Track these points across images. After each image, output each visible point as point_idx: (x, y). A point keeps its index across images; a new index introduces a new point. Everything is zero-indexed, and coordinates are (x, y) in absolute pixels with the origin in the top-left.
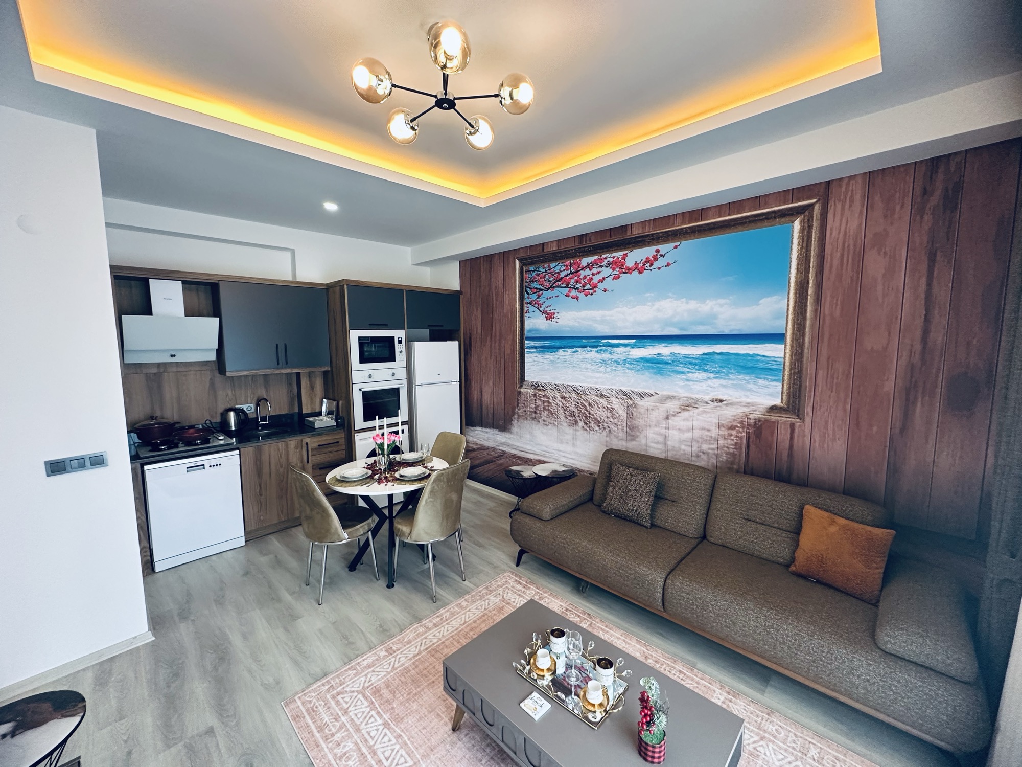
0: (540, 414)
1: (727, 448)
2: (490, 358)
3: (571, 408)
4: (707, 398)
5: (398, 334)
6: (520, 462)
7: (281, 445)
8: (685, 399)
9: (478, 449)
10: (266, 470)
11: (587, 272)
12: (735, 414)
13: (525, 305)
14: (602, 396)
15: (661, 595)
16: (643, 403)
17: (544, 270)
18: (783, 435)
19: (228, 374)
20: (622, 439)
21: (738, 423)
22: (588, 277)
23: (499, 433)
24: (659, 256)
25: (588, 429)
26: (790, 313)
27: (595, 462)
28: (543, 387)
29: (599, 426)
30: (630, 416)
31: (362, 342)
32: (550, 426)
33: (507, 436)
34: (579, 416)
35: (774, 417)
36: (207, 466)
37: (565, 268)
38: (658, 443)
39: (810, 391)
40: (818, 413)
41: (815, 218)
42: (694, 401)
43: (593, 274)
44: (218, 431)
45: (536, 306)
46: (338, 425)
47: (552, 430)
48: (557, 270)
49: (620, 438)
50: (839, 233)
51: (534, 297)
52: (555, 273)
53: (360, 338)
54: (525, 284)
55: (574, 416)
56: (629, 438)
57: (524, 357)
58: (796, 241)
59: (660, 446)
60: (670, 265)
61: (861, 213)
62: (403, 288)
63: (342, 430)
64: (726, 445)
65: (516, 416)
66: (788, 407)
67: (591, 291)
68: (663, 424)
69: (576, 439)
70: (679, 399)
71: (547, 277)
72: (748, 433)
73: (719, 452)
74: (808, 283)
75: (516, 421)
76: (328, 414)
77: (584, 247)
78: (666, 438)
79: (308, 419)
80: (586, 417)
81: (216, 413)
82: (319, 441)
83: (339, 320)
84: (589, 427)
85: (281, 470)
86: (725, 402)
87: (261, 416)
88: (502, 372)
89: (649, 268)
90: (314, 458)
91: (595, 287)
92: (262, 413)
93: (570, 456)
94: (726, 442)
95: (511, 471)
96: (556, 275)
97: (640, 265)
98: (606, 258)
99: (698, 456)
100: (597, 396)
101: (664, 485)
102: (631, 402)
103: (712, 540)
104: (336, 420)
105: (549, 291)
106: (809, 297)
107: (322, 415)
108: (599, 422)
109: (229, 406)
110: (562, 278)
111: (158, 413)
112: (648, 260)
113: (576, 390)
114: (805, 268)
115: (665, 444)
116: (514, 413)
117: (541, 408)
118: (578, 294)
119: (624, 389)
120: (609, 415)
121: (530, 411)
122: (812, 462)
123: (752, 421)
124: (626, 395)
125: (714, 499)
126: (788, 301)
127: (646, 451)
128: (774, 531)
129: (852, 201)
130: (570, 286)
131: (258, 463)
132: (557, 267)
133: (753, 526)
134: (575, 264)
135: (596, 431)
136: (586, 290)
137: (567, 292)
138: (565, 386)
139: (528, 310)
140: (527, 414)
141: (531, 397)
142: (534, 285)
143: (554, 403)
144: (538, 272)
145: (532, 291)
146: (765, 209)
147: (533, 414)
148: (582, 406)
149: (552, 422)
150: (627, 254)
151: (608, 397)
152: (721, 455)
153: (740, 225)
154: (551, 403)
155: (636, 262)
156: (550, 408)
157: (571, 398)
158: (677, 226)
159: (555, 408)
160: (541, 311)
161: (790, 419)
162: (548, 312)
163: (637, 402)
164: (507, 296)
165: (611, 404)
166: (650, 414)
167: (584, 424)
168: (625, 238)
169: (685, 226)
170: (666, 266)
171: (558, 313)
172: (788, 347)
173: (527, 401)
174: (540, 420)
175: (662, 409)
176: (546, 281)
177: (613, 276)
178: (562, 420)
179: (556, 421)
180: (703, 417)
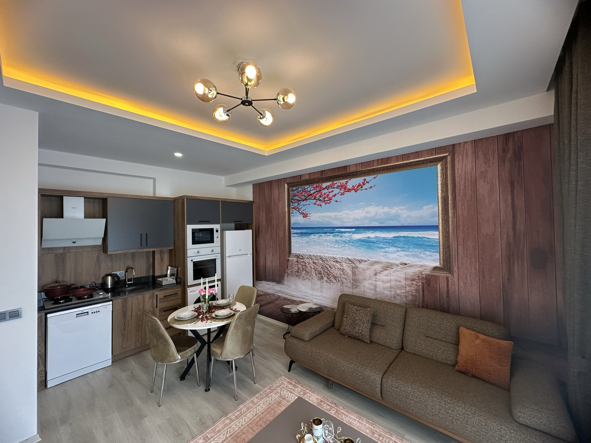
0: (300, 273)
1: (411, 292)
2: (271, 240)
3: (319, 269)
4: (398, 262)
5: (216, 227)
6: (289, 303)
7: (140, 297)
8: (385, 263)
9: (264, 295)
10: (129, 314)
11: (326, 191)
12: (414, 271)
13: (291, 209)
14: (337, 262)
15: (380, 389)
16: (362, 266)
17: (301, 190)
18: (443, 284)
19: (109, 253)
20: (350, 288)
21: (417, 277)
22: (326, 194)
23: (277, 285)
24: (365, 183)
25: (329, 282)
26: (440, 214)
27: (334, 302)
28: (302, 256)
29: (336, 280)
30: (354, 274)
31: (194, 231)
32: (307, 280)
33: (281, 286)
34: (324, 274)
35: (437, 273)
36: (90, 313)
37: (313, 189)
38: (371, 289)
39: (455, 258)
40: (461, 270)
41: (448, 163)
42: (390, 265)
43: (329, 192)
44: (100, 289)
45: (297, 209)
46: (177, 283)
47: (308, 283)
48: (309, 189)
49: (348, 287)
50: (462, 171)
51: (296, 205)
52: (308, 192)
53: (193, 230)
54: (290, 197)
55: (321, 274)
56: (354, 287)
57: (291, 239)
58: (439, 175)
59: (372, 292)
60: (372, 187)
61: (472, 161)
62: (220, 200)
63: (180, 286)
64: (411, 290)
65: (286, 274)
66: (444, 267)
67: (328, 202)
68: (373, 278)
69: (322, 287)
70: (382, 263)
71: (303, 193)
72: (423, 283)
73: (407, 294)
74: (448, 198)
75: (286, 277)
76: (171, 276)
77: (324, 177)
78: (375, 286)
79: (158, 279)
80: (328, 274)
81: (99, 277)
82: (165, 293)
83: (180, 219)
84: (330, 281)
85: (139, 313)
86: (408, 265)
87: (128, 278)
88: (278, 248)
89: (360, 189)
90: (161, 304)
91: (331, 199)
92: (129, 276)
93: (319, 299)
94: (410, 288)
95: (284, 308)
96: (308, 193)
97: (356, 187)
98: (336, 183)
99: (395, 297)
100: (334, 262)
101: (376, 316)
102: (354, 265)
103: (407, 350)
104: (176, 280)
105: (305, 201)
106: (449, 206)
107: (167, 277)
108: (336, 277)
109: (108, 273)
110: (312, 194)
111: (61, 279)
112: (359, 185)
113: (321, 258)
114: (446, 190)
115: (375, 290)
116: (285, 272)
117: (301, 269)
118: (321, 203)
119: (350, 258)
120: (342, 273)
121: (295, 271)
122: (461, 299)
123: (424, 276)
124: (351, 261)
125: (406, 324)
126: (438, 207)
127: (364, 294)
128: (443, 343)
129: (467, 155)
130: (316, 198)
131: (124, 309)
132: (308, 188)
133: (431, 340)
134: (319, 186)
135: (334, 282)
136: (326, 201)
137: (315, 202)
138: (315, 256)
139: (293, 212)
140: (293, 273)
141: (295, 263)
142: (296, 198)
143: (309, 266)
144: (298, 191)
145: (295, 201)
146: (422, 158)
147: (297, 273)
148: (326, 268)
149: (308, 277)
150: (347, 181)
151: (340, 262)
152: (408, 297)
153: (409, 166)
154: (307, 266)
155: (353, 186)
156: (306, 269)
157: (319, 263)
158: (375, 167)
159: (310, 269)
160: (300, 213)
161: (445, 274)
162: (304, 213)
163: (357, 265)
164: (280, 204)
165: (342, 267)
166: (366, 272)
167: (327, 278)
168: (346, 173)
169: (379, 167)
170: (370, 188)
171: (310, 214)
172: (441, 233)
173: (293, 265)
174: (301, 277)
175: (372, 269)
176: (302, 195)
177: (341, 193)
178: (314, 276)
179: (310, 277)
180: (396, 274)
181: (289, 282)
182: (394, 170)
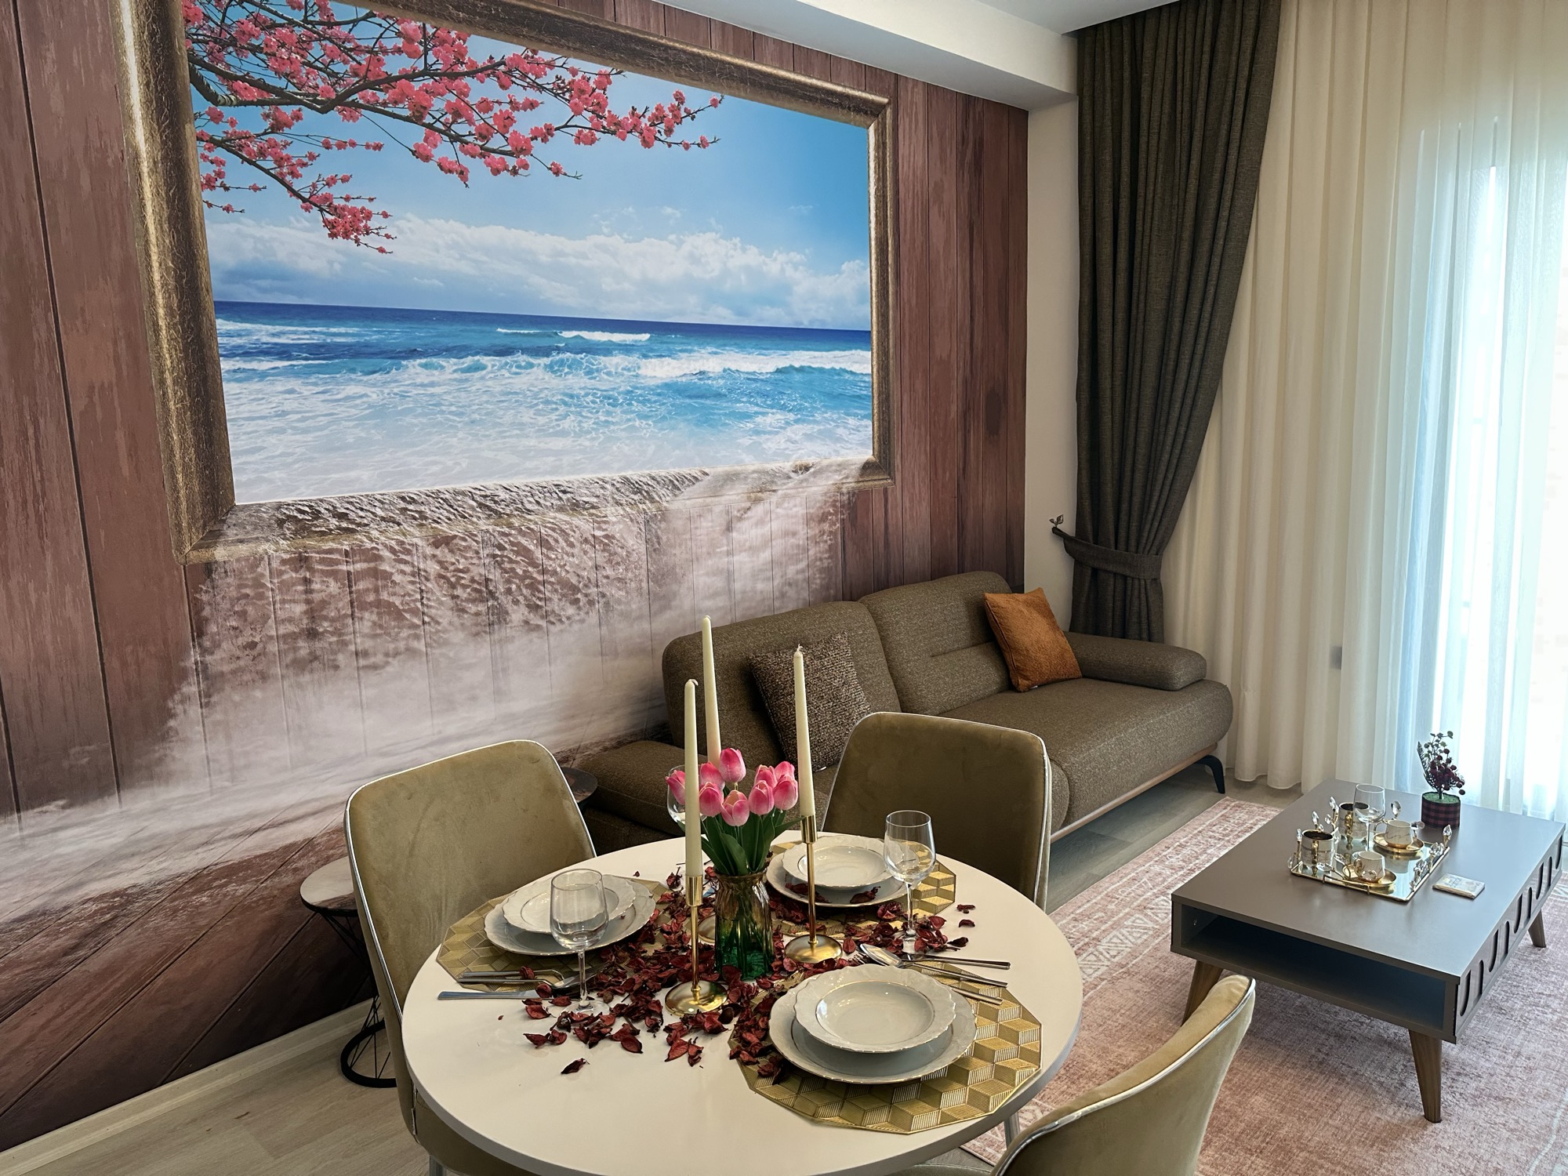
0: (337, 632)
1: (821, 560)
3: (477, 572)
4: (786, 466)
8: (755, 475)
12: (825, 489)
13: (195, 150)
14: (576, 507)
16: (680, 504)
17: (298, 16)
18: (878, 511)
20: (640, 618)
21: (829, 506)
22: (497, 109)
23: (77, 813)
24: (683, 114)
25: (543, 623)
26: (874, 295)
27: (573, 717)
29: (572, 603)
30: (654, 546)
32: (395, 666)
33: (142, 806)
34: (509, 591)
35: (868, 483)
37: (400, 43)
38: (715, 595)
39: (897, 431)
40: (906, 462)
41: (887, 132)
42: (768, 478)
45: (269, 164)
47: (403, 677)
48: (366, 34)
49: (634, 614)
50: (909, 165)
51: (252, 121)
52: (358, 51)
54: (182, 45)
55: (491, 594)
56: (655, 607)
57: (218, 395)
59: (721, 602)
60: (708, 144)
61: (924, 146)
64: (819, 555)
65: (191, 689)
66: (880, 461)
67: (511, 162)
68: (722, 546)
69: (504, 670)
70: (746, 478)
71: (316, 50)
72: (843, 520)
73: (810, 572)
74: (887, 244)
75: (195, 711)
78: (729, 576)
80: (533, 586)
84: (545, 616)
86: (812, 470)
89: (664, 137)
91: (527, 153)
94: (819, 548)
96: (363, 58)
97: (645, 123)
98: (551, 65)
99: (783, 595)
100: (561, 509)
102: (654, 508)
105: (334, 114)
106: (889, 270)
108: (575, 589)
110: (389, 81)
112: (658, 117)
113: (489, 505)
114: (884, 216)
115: (730, 590)
116: (172, 676)
117: (339, 607)
118: (466, 161)
119: (633, 474)
120: (601, 558)
121: (284, 637)
123: (845, 498)
124: (639, 491)
126: (871, 271)
129: (916, 121)
130: (428, 120)
132: (364, 26)
134: (443, 42)
135: (568, 618)
136: (494, 151)
137: (421, 142)
138: (447, 496)
139: (220, 174)
140: (263, 653)
141: (281, 573)
142: (247, 67)
143: (403, 572)
144: (263, 13)
145: (235, 92)
146: (839, 85)
147: (301, 643)
148: (517, 553)
149: (402, 645)
150: (608, 75)
151: (593, 507)
152: (815, 579)
153: (810, 100)
154: (387, 576)
155: (634, 109)
156: (385, 596)
157: (472, 535)
158: (715, 52)
159: (410, 587)
160: (295, 194)
161: (882, 482)
162: (336, 203)
163: (665, 504)
164: (49, 69)
165: (604, 526)
166: (696, 528)
167: (526, 611)
168: (601, 25)
169: (728, 59)
170: (698, 145)
171: (385, 215)
172: (875, 355)
173: (261, 596)
174: (340, 657)
175: (717, 509)
176: (309, 64)
177: (575, 131)
178: (444, 622)
179: (417, 637)
180: (785, 509)
181: (229, 737)
182: (772, 97)
